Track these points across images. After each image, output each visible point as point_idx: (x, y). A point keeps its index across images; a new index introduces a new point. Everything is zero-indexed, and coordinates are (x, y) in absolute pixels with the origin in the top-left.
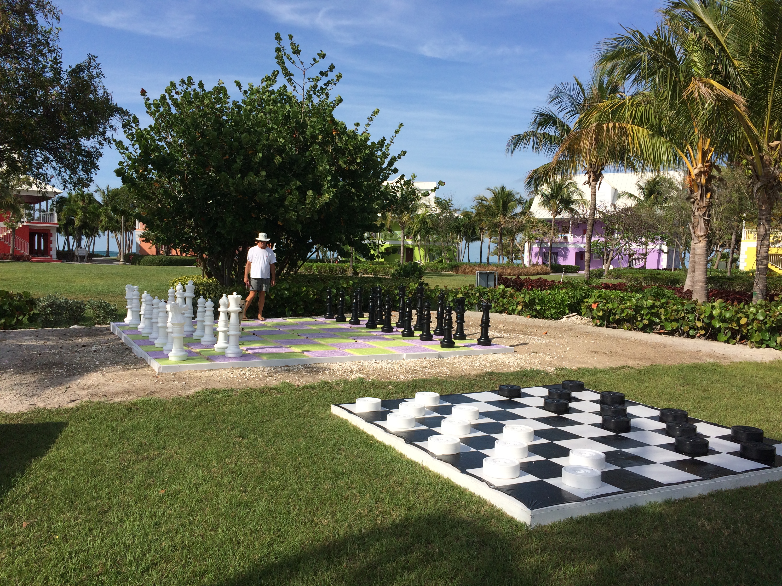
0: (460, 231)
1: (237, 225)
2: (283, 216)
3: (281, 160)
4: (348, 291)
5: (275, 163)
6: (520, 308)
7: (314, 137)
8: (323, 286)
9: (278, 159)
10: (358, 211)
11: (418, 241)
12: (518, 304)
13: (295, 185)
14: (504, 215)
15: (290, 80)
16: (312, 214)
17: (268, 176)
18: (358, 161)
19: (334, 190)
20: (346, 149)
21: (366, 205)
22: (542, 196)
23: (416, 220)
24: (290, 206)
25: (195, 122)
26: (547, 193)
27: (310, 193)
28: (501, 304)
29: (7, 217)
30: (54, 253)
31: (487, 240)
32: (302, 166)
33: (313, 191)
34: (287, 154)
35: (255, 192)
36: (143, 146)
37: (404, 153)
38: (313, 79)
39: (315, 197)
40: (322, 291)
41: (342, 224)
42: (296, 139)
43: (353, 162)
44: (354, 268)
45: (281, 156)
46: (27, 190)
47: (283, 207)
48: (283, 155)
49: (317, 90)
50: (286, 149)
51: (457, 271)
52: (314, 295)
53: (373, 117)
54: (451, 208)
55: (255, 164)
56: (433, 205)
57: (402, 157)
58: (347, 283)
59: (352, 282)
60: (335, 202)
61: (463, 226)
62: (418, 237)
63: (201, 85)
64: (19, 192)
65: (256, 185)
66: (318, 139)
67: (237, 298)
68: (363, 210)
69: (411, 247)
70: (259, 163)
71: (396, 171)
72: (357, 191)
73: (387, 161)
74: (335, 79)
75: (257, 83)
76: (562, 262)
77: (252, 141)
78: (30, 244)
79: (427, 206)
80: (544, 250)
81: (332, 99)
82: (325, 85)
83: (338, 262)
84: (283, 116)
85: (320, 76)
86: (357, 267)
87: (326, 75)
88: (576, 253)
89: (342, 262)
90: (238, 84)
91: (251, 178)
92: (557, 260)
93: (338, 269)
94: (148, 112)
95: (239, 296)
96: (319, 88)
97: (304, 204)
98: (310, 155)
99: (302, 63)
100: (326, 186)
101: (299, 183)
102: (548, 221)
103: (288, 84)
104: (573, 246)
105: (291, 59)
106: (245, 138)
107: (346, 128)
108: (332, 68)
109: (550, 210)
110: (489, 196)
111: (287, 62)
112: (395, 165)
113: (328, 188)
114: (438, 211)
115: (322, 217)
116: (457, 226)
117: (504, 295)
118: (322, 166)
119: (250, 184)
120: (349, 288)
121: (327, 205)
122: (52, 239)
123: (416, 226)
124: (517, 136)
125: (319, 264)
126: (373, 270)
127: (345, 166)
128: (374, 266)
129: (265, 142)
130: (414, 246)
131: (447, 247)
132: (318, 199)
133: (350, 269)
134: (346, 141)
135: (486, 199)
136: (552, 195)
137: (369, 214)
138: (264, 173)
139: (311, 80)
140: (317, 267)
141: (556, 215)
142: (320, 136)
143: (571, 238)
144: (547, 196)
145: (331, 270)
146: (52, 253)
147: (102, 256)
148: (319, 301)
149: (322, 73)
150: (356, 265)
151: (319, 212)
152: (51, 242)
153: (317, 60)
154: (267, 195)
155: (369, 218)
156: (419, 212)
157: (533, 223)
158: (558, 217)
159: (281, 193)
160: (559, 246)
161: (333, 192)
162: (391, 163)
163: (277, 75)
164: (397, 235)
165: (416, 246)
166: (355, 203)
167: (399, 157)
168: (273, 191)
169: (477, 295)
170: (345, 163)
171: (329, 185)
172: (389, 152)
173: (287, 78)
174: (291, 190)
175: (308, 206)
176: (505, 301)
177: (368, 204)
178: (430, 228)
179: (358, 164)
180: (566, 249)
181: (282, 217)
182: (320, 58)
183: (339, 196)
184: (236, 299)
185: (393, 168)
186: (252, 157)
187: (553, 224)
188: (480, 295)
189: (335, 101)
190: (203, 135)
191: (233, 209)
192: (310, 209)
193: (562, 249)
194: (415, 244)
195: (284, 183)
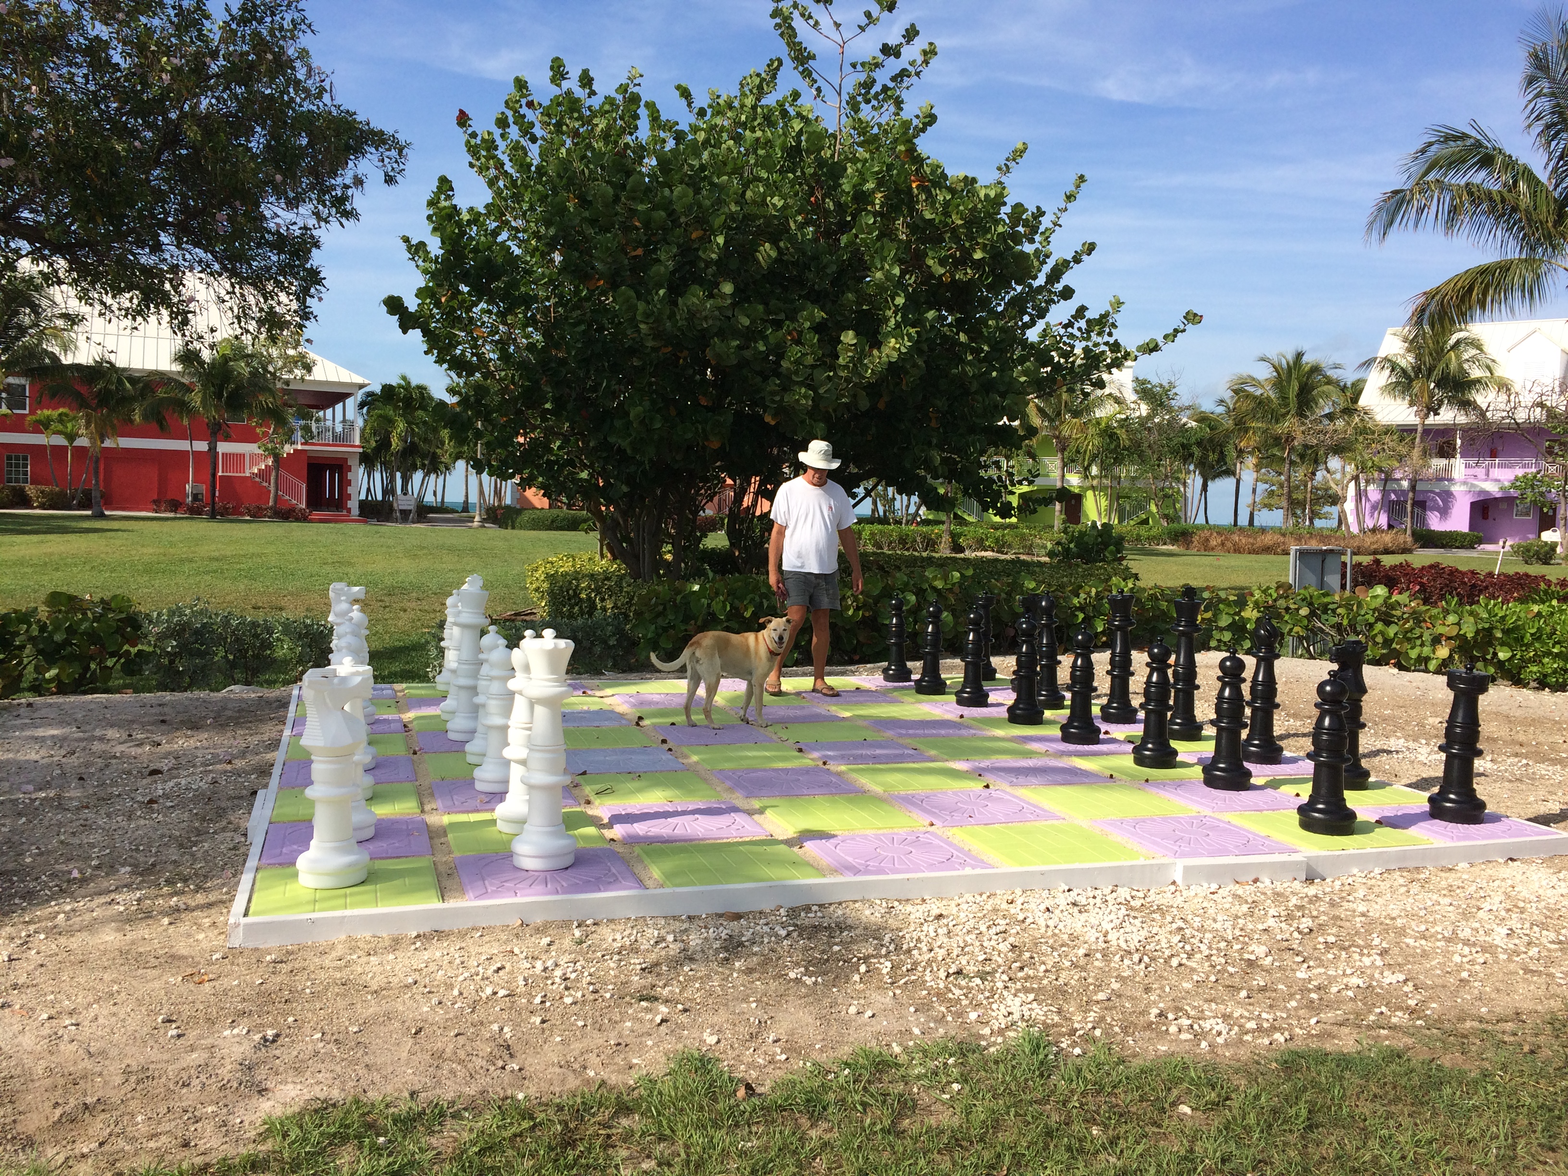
0: (1192, 455)
1: (658, 425)
2: (777, 398)
3: (774, 254)
4: (946, 599)
5: (759, 262)
6: (1443, 652)
7: (861, 198)
8: (880, 585)
9: (766, 251)
10: (975, 386)
11: (1093, 478)
12: (1436, 641)
13: (811, 317)
14: (1301, 414)
15: (807, 74)
16: (855, 396)
17: (741, 296)
18: (978, 255)
19: (912, 331)
20: (947, 224)
21: (994, 374)
22: (1393, 370)
23: (1091, 430)
24: (796, 373)
25: (566, 170)
26: (1403, 363)
27: (849, 337)
28: (1379, 639)
29: (265, 434)
30: (353, 505)
31: (1248, 473)
32: (829, 271)
33: (858, 334)
34: (792, 239)
35: (704, 339)
36: (450, 239)
37: (1090, 248)
38: (863, 64)
39: (863, 350)
40: (877, 600)
41: (933, 424)
42: (819, 207)
43: (965, 260)
44: (954, 536)
45: (775, 243)
46: (302, 379)
47: (778, 375)
48: (782, 244)
49: (873, 91)
50: (787, 229)
51: (1188, 544)
52: (858, 609)
53: (1012, 164)
54: (1173, 402)
55: (707, 267)
56: (1130, 396)
57: (1085, 257)
58: (945, 578)
59: (957, 575)
60: (915, 365)
61: (1199, 444)
62: (1094, 470)
63: (586, 80)
64: (287, 382)
65: (706, 318)
66: (874, 204)
67: (556, 649)
68: (989, 386)
69: (1077, 491)
70: (718, 263)
71: (1067, 293)
72: (971, 339)
73: (1047, 268)
74: (920, 59)
75: (729, 90)
76: (1435, 523)
77: (700, 206)
78: (308, 486)
79: (1118, 401)
80: (1393, 496)
81: (911, 110)
82: (893, 79)
83: (918, 524)
84: (783, 149)
85: (881, 57)
86: (960, 535)
87: (898, 55)
88: (1473, 505)
89: (926, 522)
90: (685, 94)
91: (695, 300)
92: (1423, 520)
93: (918, 539)
94: (471, 165)
95: (563, 643)
96: (877, 88)
97: (833, 368)
98: (851, 243)
99: (837, 25)
100: (892, 322)
101: (820, 315)
102: (1403, 431)
103: (802, 85)
104: (1463, 488)
105: (810, 17)
106: (680, 198)
107: (944, 176)
108: (911, 34)
109: (1412, 404)
110: (1264, 373)
111: (798, 23)
112: (1067, 279)
113: (898, 325)
114: (1144, 409)
115: (881, 405)
116: (1183, 446)
117: (1387, 614)
118: (882, 268)
119: (692, 315)
120: (950, 590)
121: (894, 369)
122: (350, 476)
123: (1093, 443)
124: (1396, 192)
125: (877, 527)
126: (997, 540)
127: (942, 271)
128: (999, 533)
129: (734, 208)
130: (1084, 489)
131: (1162, 489)
132: (871, 355)
133: (946, 539)
134: (947, 204)
135: (1256, 383)
136: (1417, 370)
137: (1003, 396)
138: (728, 288)
139: (859, 68)
140: (873, 534)
141: (1427, 416)
142: (879, 195)
143: (1459, 467)
144: (1404, 371)
145: (903, 541)
146: (350, 504)
147: (453, 511)
148: (873, 624)
149: (887, 50)
150: (959, 529)
151: (873, 389)
152: (349, 483)
153: (875, 15)
154: (736, 343)
155: (1003, 408)
156: (1099, 413)
157: (1373, 433)
158: (1431, 420)
159: (772, 340)
160: (1429, 487)
161: (909, 335)
162: (1055, 275)
163: (777, 69)
164: (1046, 466)
165: (1088, 489)
166: (968, 368)
167: (1077, 260)
168: (750, 336)
169: (1304, 611)
170: (942, 262)
171: (899, 318)
172: (1051, 248)
173: (801, 69)
174: (800, 333)
175: (843, 374)
176: (1392, 631)
177: (1001, 371)
178: (1125, 449)
179: (978, 265)
180: (1447, 496)
181: (774, 402)
182: (882, 9)
183: (925, 347)
184: (552, 655)
185: (1059, 287)
186: (697, 250)
187: (1418, 435)
188: (1313, 614)
189: (917, 117)
190: (584, 202)
191: (650, 384)
192: (848, 380)
193: (1438, 494)
194: (1087, 483)
195: (782, 316)
